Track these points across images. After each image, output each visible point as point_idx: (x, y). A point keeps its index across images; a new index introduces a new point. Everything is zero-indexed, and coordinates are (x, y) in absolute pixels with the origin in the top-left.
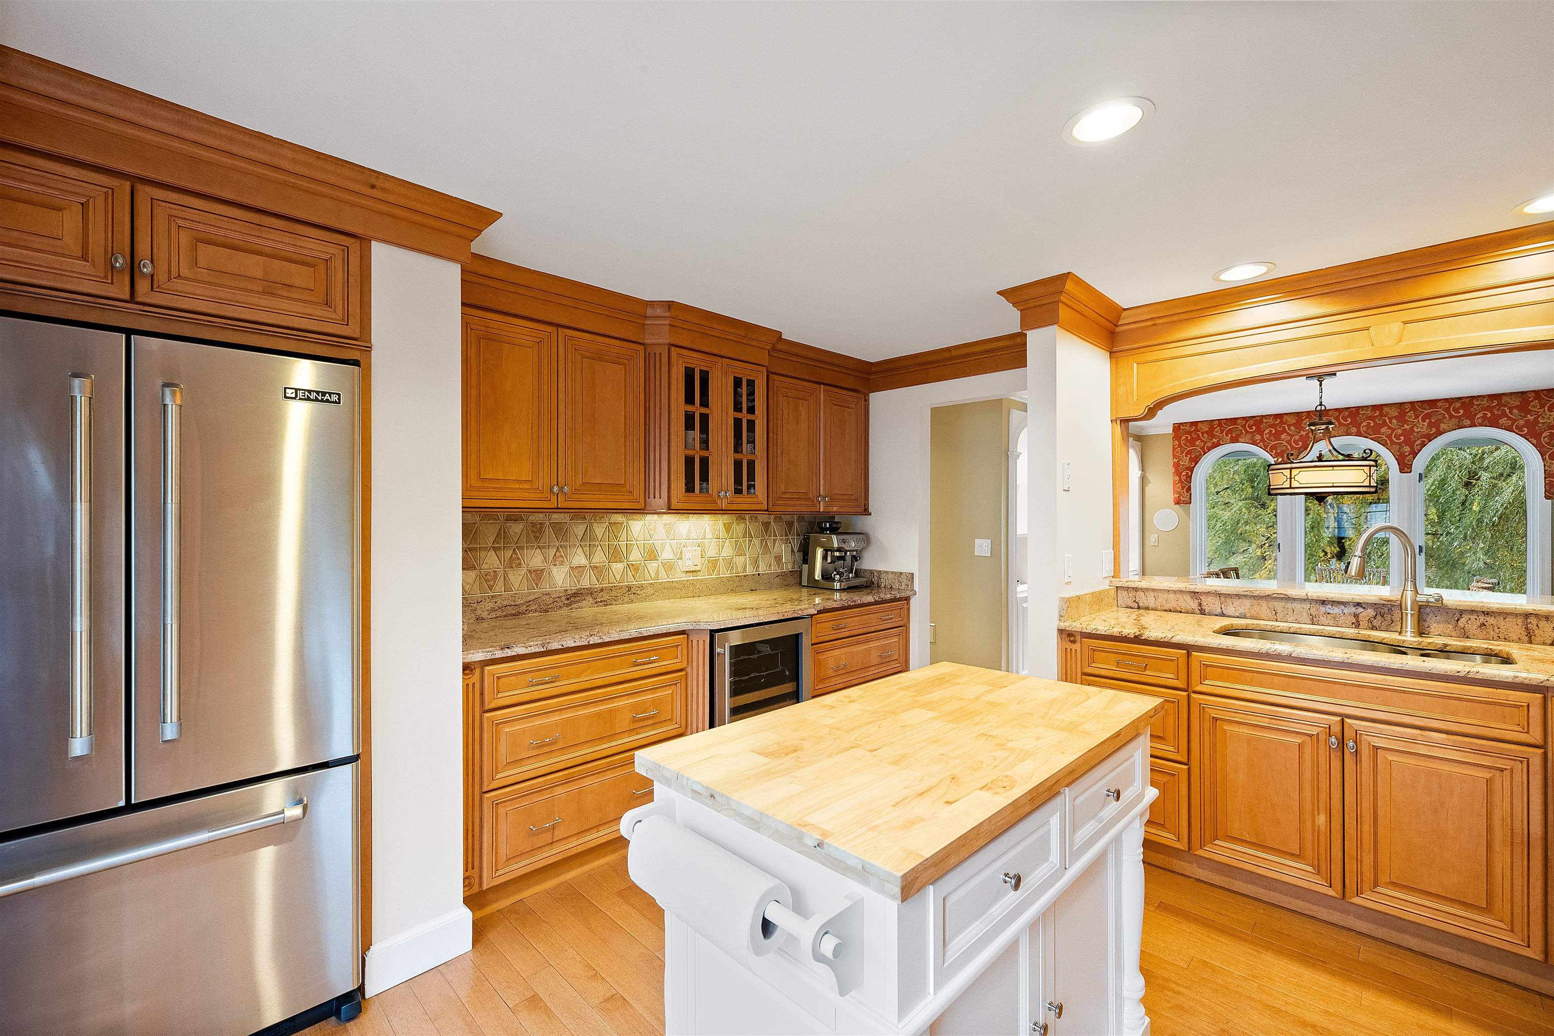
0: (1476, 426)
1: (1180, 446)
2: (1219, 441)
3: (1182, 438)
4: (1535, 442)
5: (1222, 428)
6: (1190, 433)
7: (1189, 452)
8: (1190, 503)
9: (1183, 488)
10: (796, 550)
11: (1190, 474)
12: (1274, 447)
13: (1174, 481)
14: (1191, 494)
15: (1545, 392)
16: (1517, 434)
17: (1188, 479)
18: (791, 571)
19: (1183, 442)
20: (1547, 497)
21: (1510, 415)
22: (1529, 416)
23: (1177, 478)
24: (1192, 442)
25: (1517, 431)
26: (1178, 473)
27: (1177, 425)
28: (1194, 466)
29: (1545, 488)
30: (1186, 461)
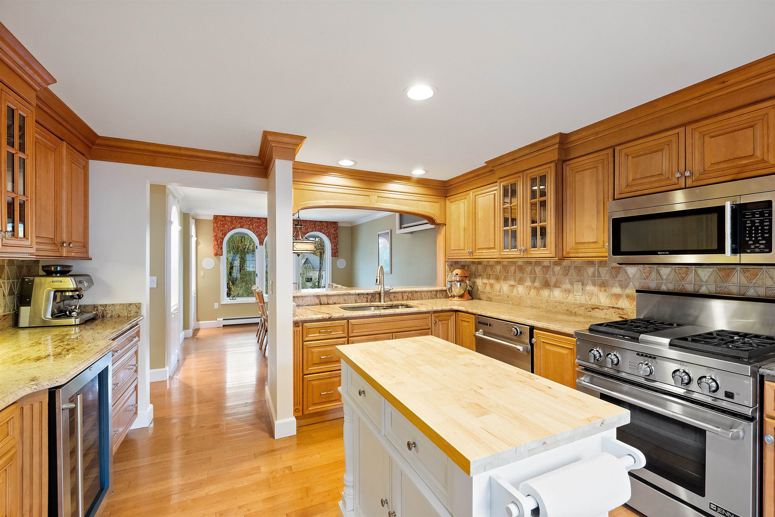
1: (217, 227)
2: (235, 226)
3: (219, 223)
5: (237, 221)
6: (222, 221)
7: (222, 231)
8: (222, 255)
9: (219, 248)
10: (6, 294)
11: (222, 241)
12: (257, 232)
13: (214, 244)
14: (222, 251)
15: (331, 222)
16: (326, 235)
17: (221, 244)
18: (4, 316)
19: (219, 225)
20: (332, 256)
21: (324, 229)
23: (216, 243)
24: (223, 225)
26: (216, 240)
27: (216, 216)
28: (224, 238)
29: (331, 253)
30: (220, 235)
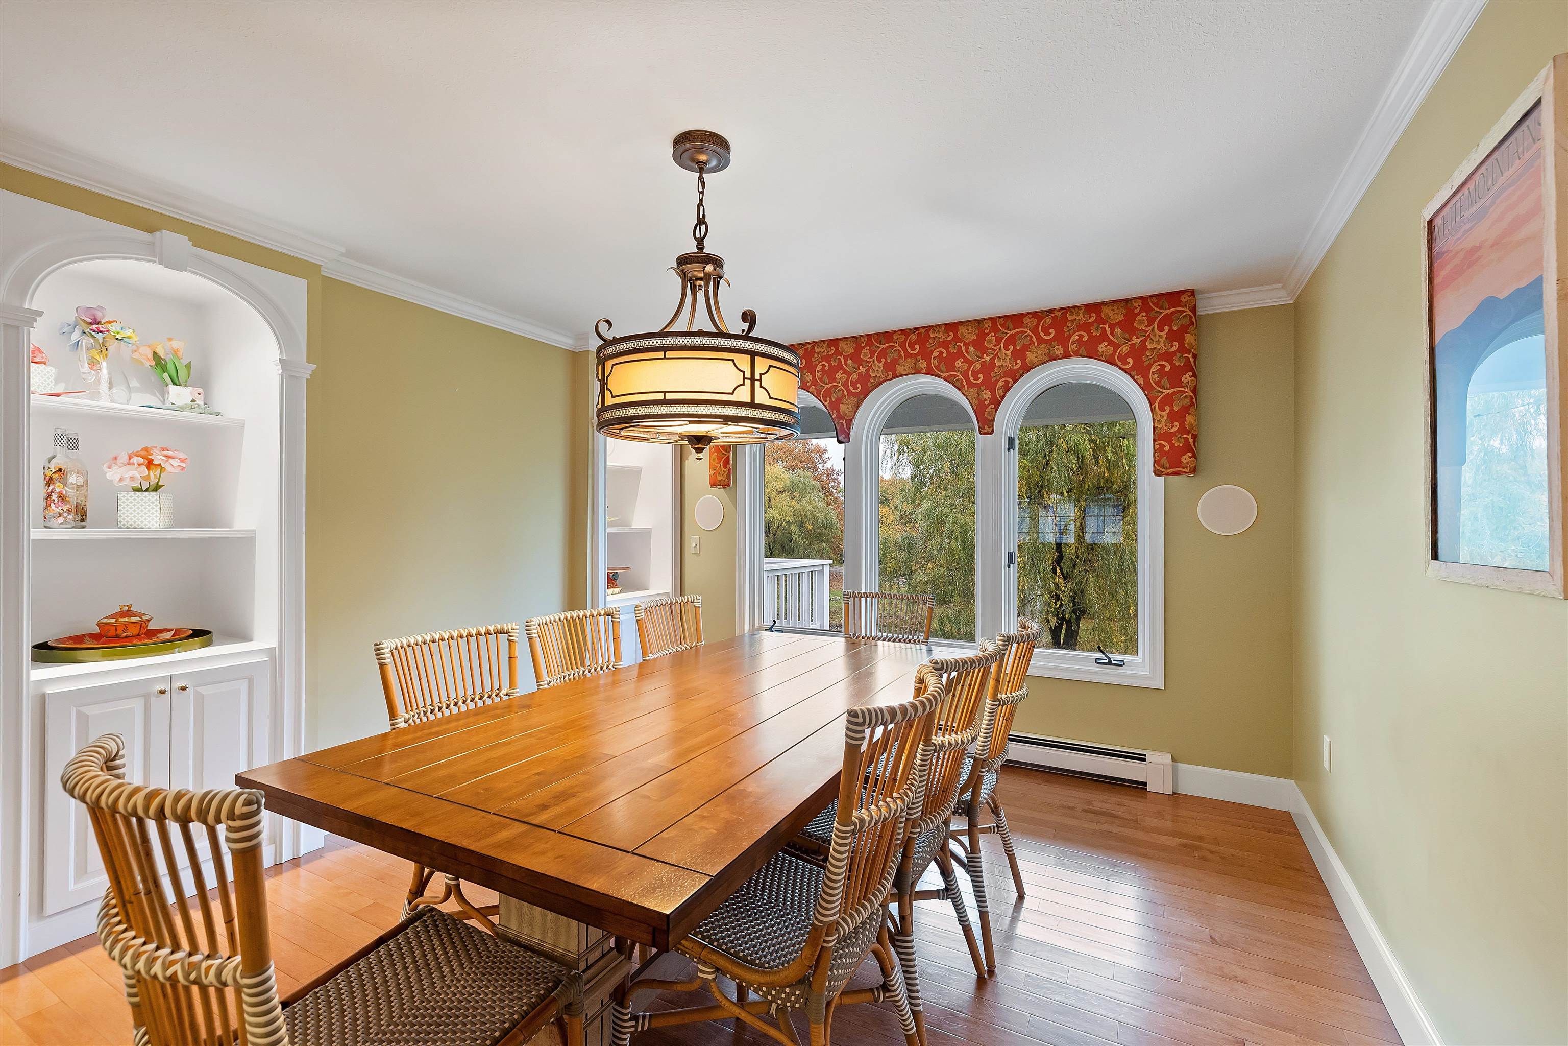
0: (1070, 356)
4: (1141, 381)
15: (1154, 298)
16: (1120, 368)
20: (1157, 473)
21: (1111, 337)
22: (1134, 338)
25: (1119, 363)
29: (1154, 456)
